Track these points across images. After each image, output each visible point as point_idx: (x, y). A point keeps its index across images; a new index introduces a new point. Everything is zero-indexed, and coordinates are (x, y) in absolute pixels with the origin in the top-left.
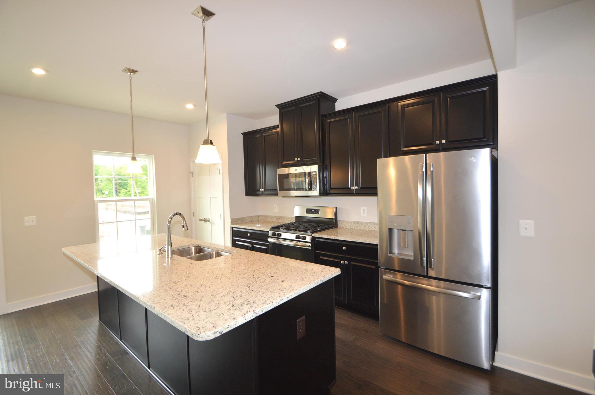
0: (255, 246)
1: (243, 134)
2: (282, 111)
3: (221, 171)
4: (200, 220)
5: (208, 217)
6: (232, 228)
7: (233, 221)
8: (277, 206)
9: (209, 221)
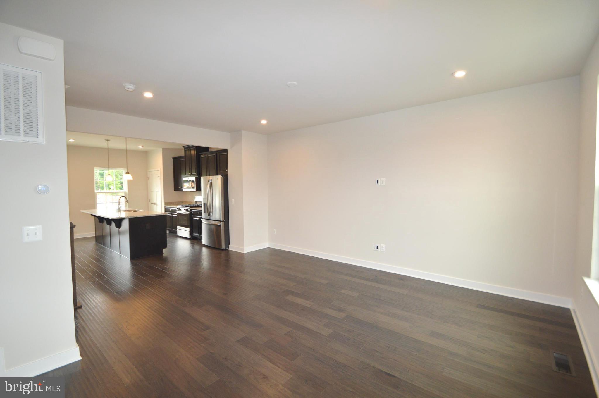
0: (173, 215)
1: (172, 158)
2: (186, 149)
3: (160, 177)
4: (152, 204)
5: (155, 202)
6: (165, 207)
7: (166, 204)
9: (156, 204)
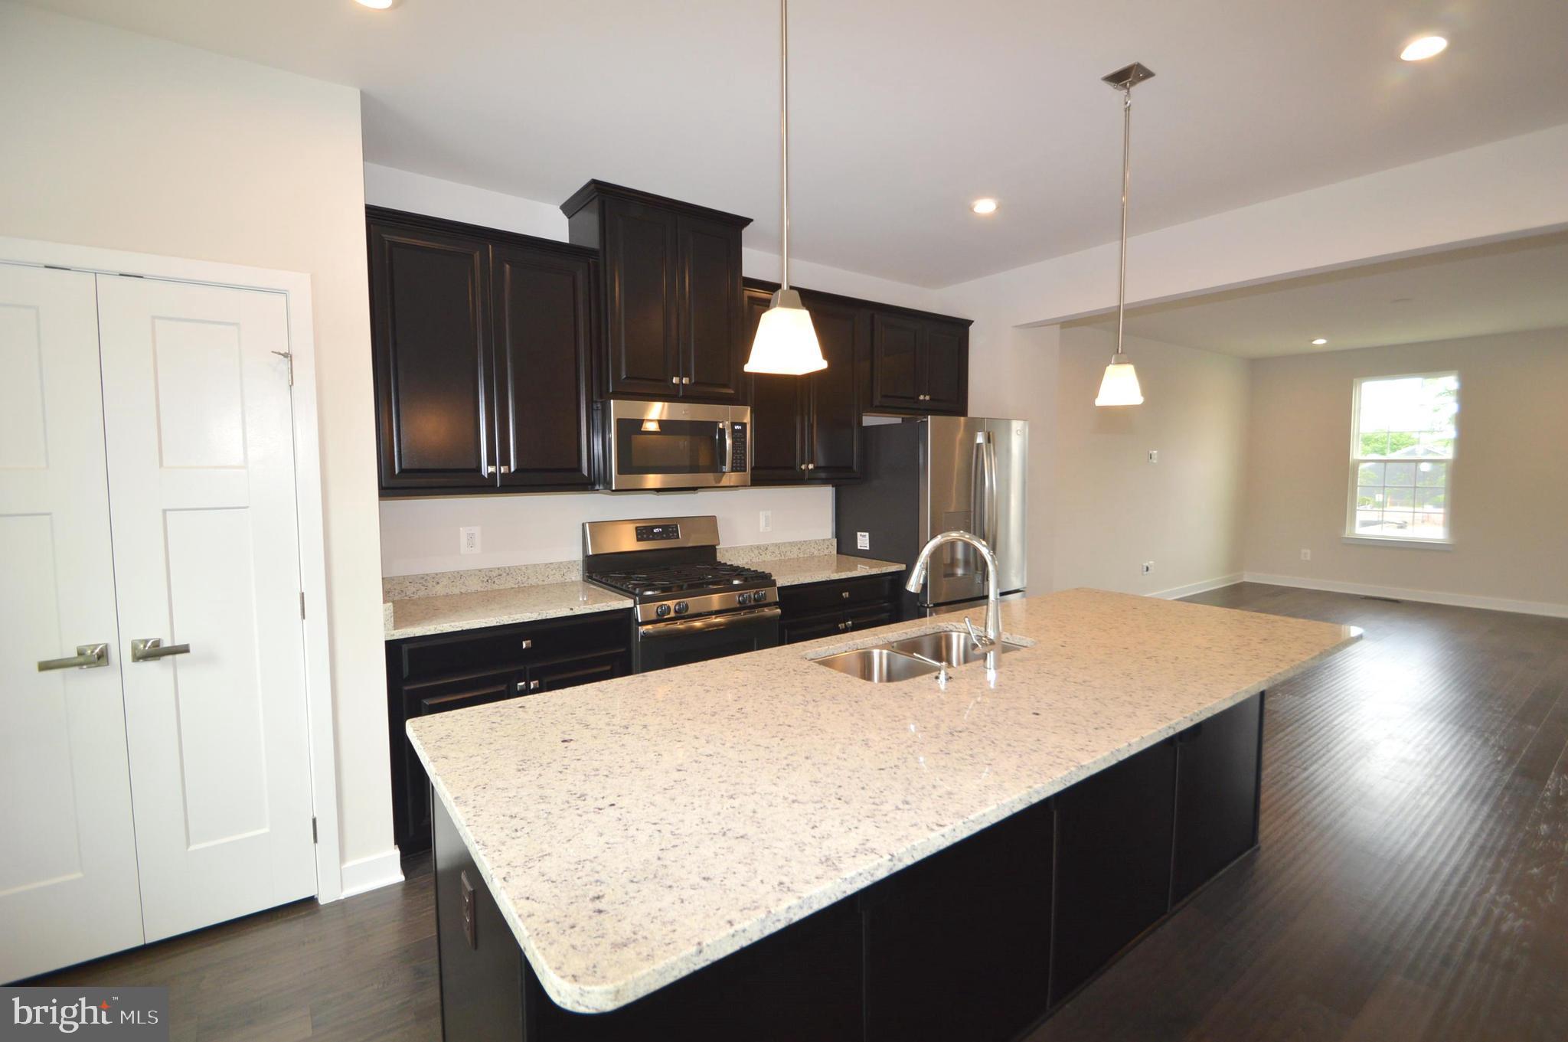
8: (476, 530)
